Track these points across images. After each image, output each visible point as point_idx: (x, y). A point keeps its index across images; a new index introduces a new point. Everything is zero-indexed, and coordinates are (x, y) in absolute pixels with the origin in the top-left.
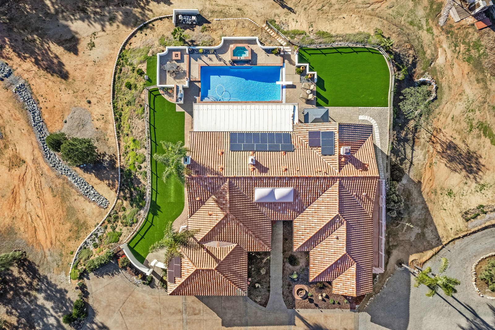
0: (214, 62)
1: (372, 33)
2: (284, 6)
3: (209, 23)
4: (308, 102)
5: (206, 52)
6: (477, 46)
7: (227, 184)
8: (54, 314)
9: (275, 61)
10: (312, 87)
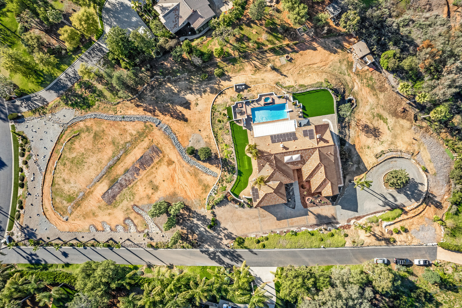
0: (256, 105)
1: (323, 81)
2: (282, 75)
3: (250, 87)
4: (300, 117)
5: (253, 102)
6: (371, 79)
7: (273, 157)
8: (203, 226)
9: (283, 101)
10: (301, 110)
